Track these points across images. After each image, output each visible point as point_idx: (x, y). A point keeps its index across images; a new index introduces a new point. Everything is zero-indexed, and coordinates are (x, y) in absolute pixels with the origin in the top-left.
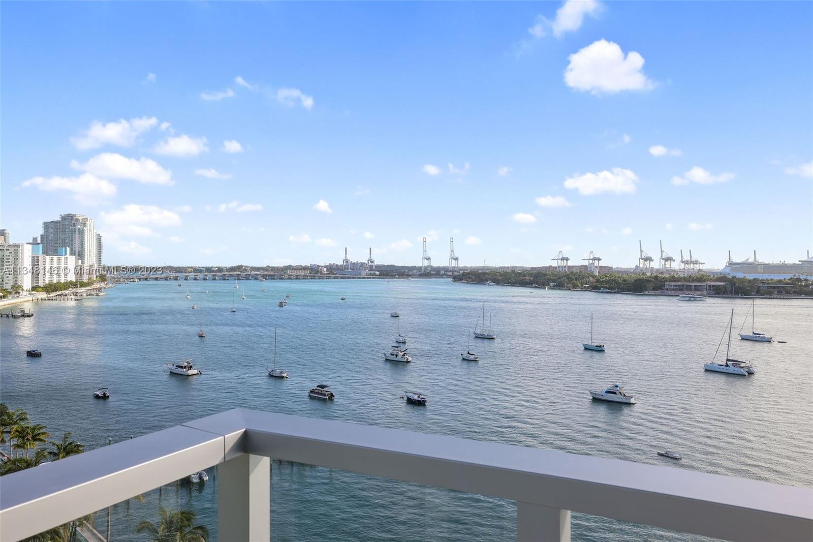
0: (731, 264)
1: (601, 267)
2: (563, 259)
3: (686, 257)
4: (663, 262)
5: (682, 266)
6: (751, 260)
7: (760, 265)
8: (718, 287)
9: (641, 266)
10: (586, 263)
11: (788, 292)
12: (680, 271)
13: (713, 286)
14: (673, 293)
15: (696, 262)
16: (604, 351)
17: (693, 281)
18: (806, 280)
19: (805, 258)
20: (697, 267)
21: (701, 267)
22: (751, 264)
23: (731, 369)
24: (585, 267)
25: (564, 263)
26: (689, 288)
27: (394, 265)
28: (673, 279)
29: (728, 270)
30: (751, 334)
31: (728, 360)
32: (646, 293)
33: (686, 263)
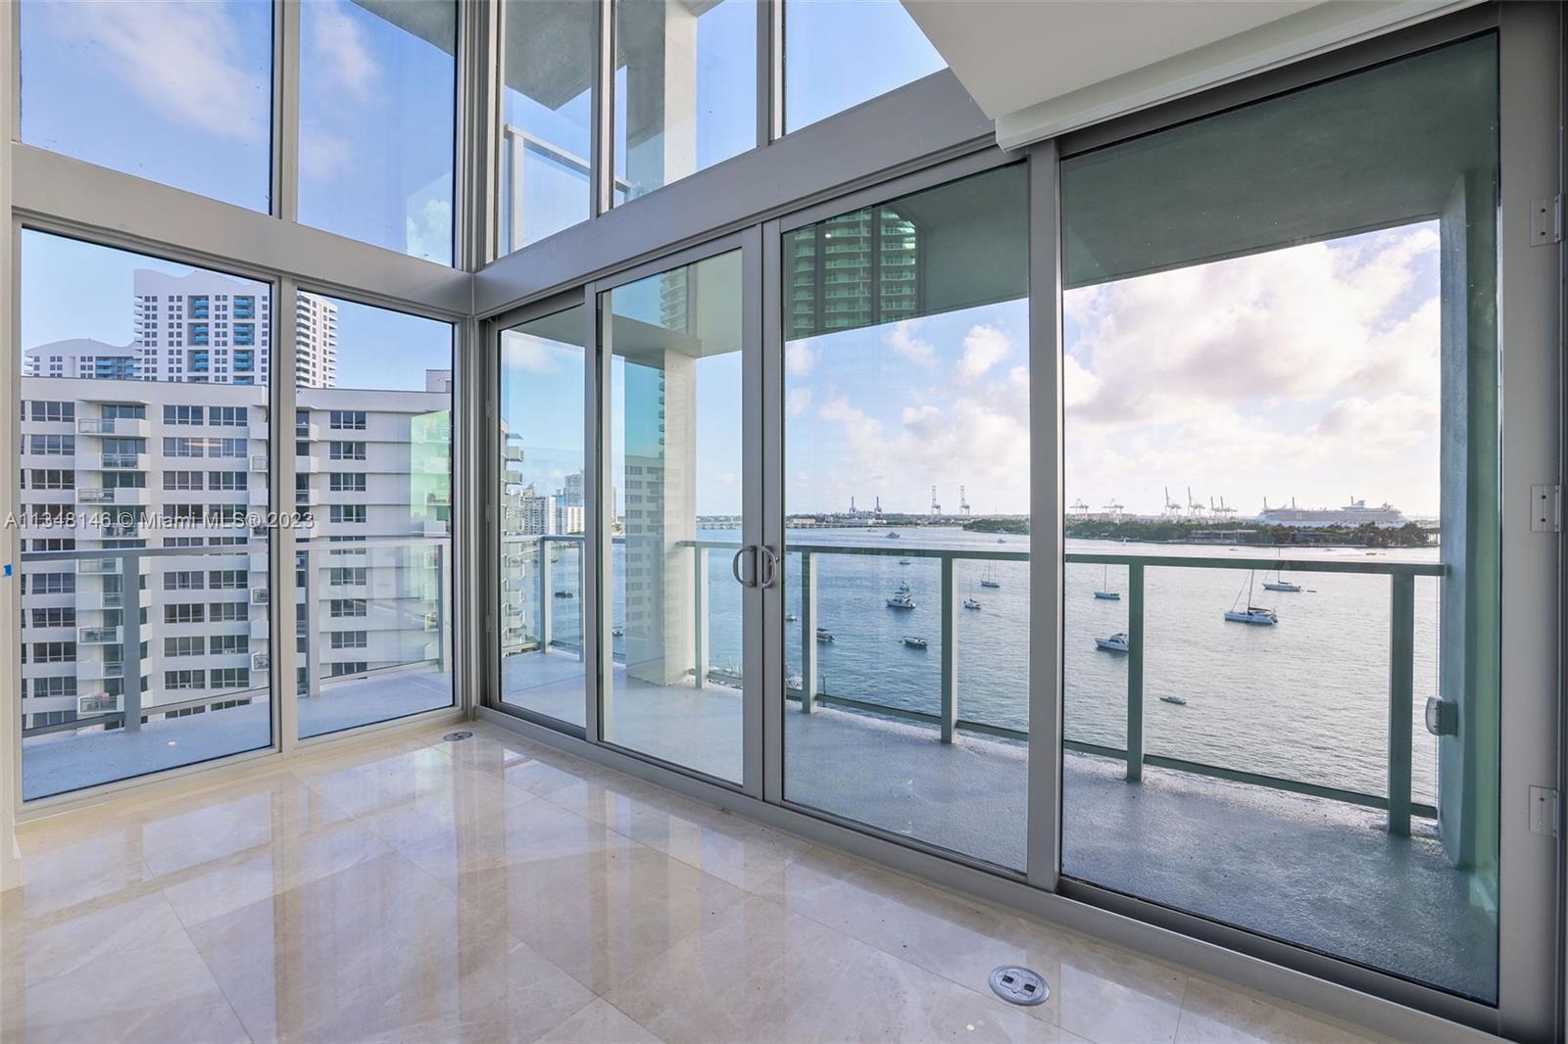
0: (1267, 512)
1: (1123, 515)
2: (1082, 507)
3: (1217, 505)
4: (1192, 509)
5: (1213, 513)
6: (1289, 506)
7: (1298, 511)
8: (1249, 534)
9: (1168, 514)
10: (1107, 511)
11: (1326, 541)
12: (1211, 519)
13: (1244, 534)
14: (1200, 541)
15: (1228, 510)
16: (1119, 599)
17: (1222, 529)
18: (1347, 528)
19: (1349, 505)
20: (1229, 515)
21: (1234, 514)
22: (1289, 511)
23: (1255, 618)
24: (1106, 515)
25: (1083, 511)
26: (1218, 536)
27: (902, 515)
28: (1199, 526)
29: (1263, 517)
30: (1277, 584)
31: (1249, 608)
32: (1170, 541)
33: (1218, 510)
